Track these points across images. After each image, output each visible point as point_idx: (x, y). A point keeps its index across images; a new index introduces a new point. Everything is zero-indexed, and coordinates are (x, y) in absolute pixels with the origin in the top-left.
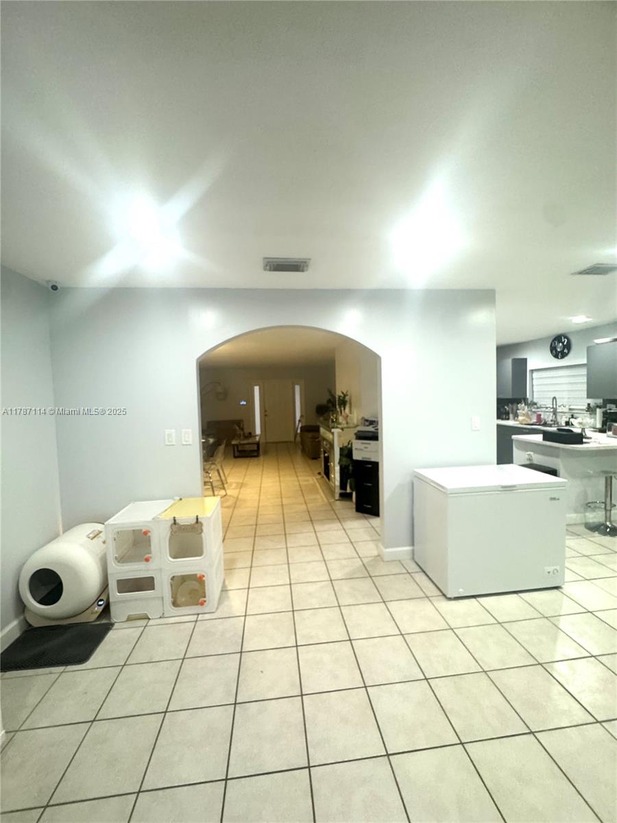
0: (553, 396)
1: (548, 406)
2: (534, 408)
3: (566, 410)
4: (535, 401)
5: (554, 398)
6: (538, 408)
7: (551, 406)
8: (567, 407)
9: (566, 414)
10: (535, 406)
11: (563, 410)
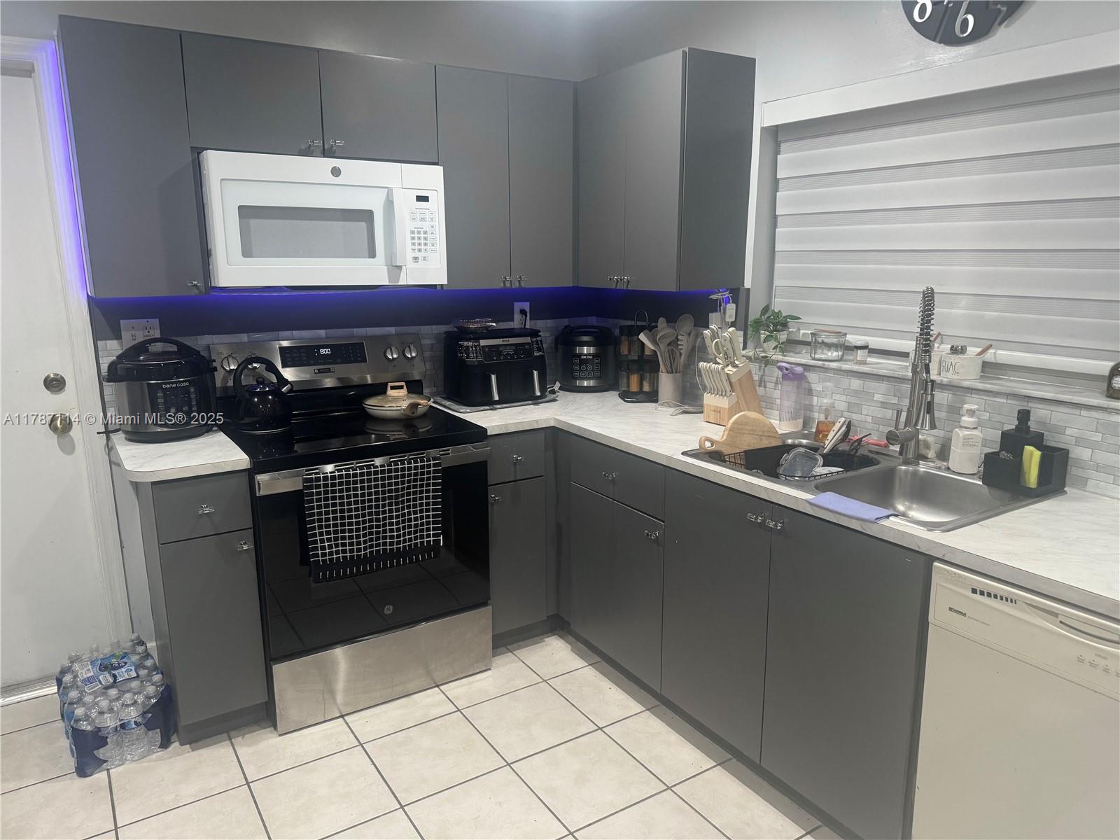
1: (856, 339)
2: (779, 347)
3: (966, 371)
8: (973, 351)
9: (975, 402)
11: (950, 377)
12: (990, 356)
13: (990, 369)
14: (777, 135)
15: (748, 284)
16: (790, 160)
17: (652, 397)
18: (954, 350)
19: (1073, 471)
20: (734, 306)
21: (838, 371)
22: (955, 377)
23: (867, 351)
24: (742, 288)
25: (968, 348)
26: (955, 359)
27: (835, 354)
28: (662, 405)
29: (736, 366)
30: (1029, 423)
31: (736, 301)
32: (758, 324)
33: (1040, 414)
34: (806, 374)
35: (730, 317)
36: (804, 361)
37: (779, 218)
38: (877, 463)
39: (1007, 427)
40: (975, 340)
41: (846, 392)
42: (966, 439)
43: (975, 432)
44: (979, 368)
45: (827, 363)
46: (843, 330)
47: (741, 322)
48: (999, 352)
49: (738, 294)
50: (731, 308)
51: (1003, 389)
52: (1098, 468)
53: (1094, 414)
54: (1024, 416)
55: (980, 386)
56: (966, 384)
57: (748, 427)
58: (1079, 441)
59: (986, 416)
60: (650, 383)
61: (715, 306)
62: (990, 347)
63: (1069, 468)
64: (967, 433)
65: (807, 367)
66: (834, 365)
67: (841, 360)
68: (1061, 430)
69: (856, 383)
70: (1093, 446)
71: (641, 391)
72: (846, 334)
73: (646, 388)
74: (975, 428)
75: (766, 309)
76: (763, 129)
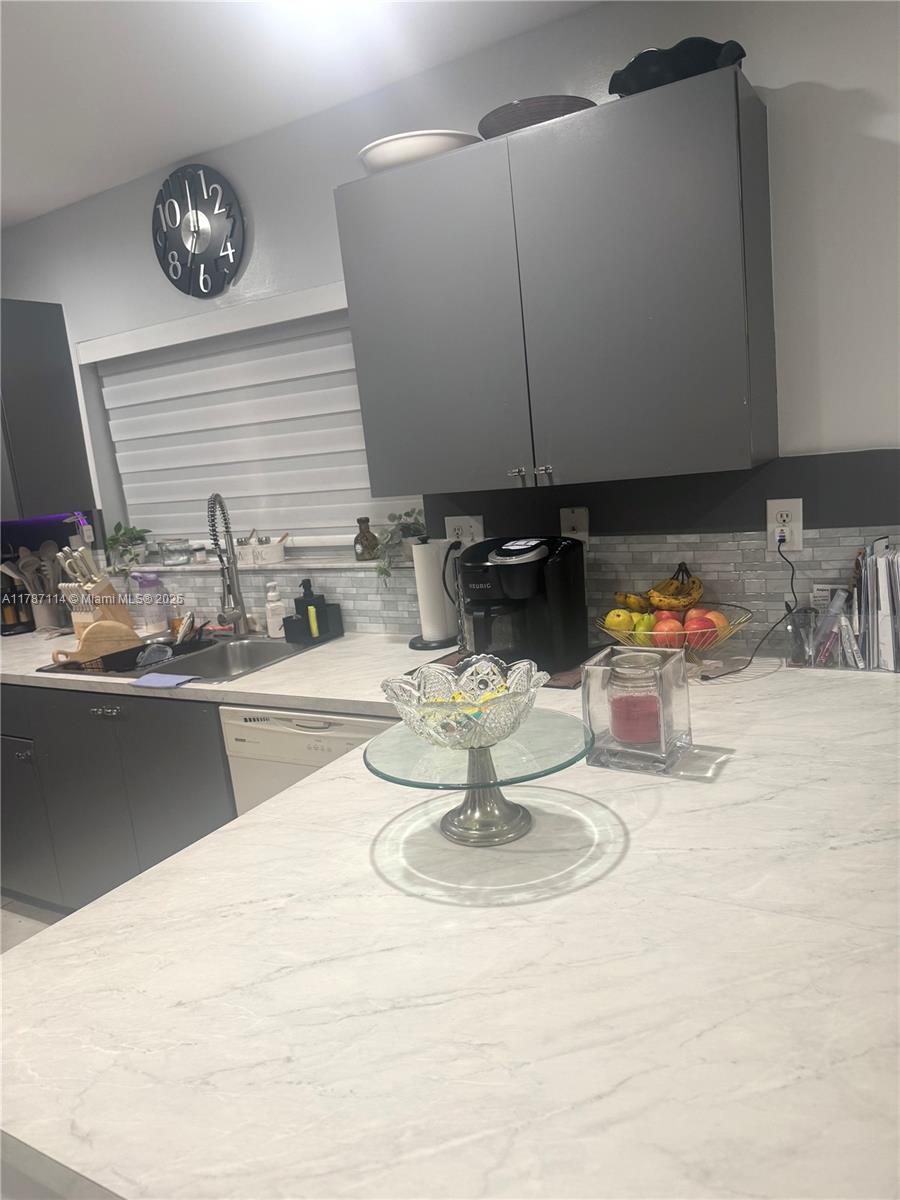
0: (208, 496)
1: (195, 543)
2: (135, 559)
3: (271, 557)
4: (135, 521)
5: (216, 502)
6: (153, 556)
7: (208, 543)
8: (275, 540)
9: (278, 580)
10: (140, 549)
11: (260, 563)
12: (290, 541)
13: (289, 551)
14: (97, 371)
15: (99, 506)
16: (114, 392)
17: (30, 627)
18: (261, 542)
19: (347, 619)
20: (90, 527)
21: (183, 572)
22: (264, 562)
23: (204, 552)
24: (94, 511)
25: (272, 539)
26: (261, 548)
27: (182, 558)
28: (40, 631)
29: (94, 582)
30: (312, 589)
31: (90, 522)
32: (115, 540)
33: (319, 582)
34: (160, 579)
35: (89, 537)
36: (155, 568)
37: (116, 444)
38: (216, 642)
39: (297, 596)
40: (275, 532)
41: (194, 589)
42: (273, 610)
43: (279, 603)
44: (281, 553)
45: (174, 568)
46: (183, 537)
47: (100, 543)
48: (295, 538)
49: (92, 516)
50: (87, 530)
51: (297, 567)
52: (361, 613)
53: (349, 574)
54: (306, 584)
55: (284, 566)
56: (270, 567)
57: (104, 635)
58: (346, 596)
59: (289, 589)
60: (27, 613)
61: (74, 529)
62: (287, 535)
63: (344, 618)
64: (273, 605)
65: (159, 573)
66: (179, 568)
67: (188, 562)
68: (332, 591)
69: (199, 581)
70: (354, 598)
71: (19, 623)
72: (187, 540)
73: (24, 618)
74: (278, 600)
75: (118, 527)
76: (81, 367)
